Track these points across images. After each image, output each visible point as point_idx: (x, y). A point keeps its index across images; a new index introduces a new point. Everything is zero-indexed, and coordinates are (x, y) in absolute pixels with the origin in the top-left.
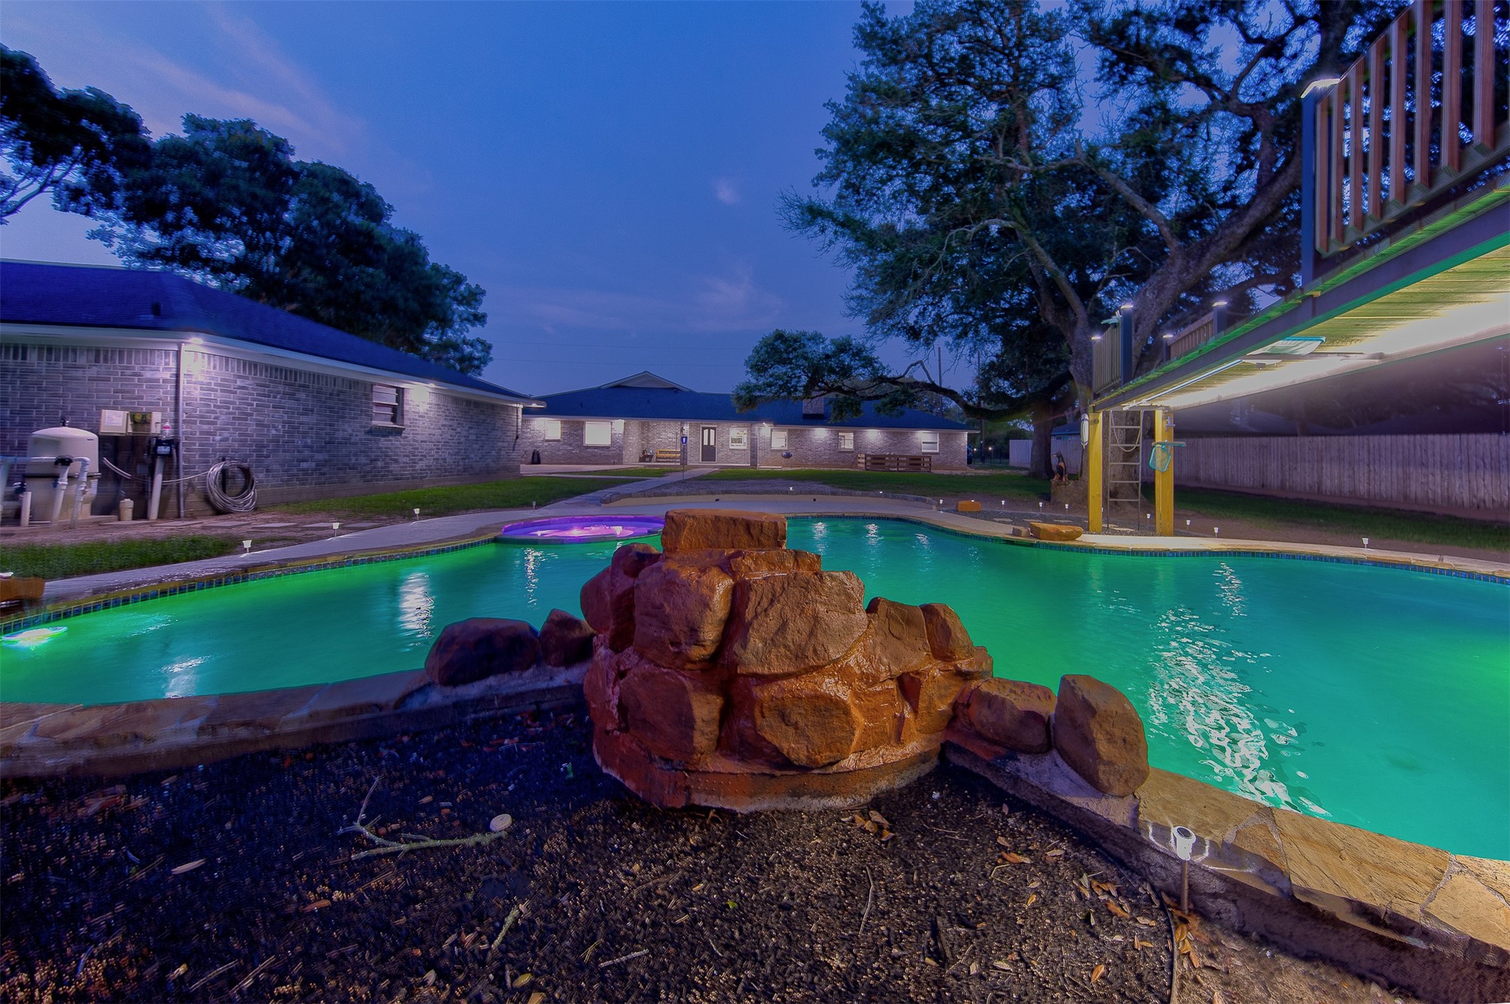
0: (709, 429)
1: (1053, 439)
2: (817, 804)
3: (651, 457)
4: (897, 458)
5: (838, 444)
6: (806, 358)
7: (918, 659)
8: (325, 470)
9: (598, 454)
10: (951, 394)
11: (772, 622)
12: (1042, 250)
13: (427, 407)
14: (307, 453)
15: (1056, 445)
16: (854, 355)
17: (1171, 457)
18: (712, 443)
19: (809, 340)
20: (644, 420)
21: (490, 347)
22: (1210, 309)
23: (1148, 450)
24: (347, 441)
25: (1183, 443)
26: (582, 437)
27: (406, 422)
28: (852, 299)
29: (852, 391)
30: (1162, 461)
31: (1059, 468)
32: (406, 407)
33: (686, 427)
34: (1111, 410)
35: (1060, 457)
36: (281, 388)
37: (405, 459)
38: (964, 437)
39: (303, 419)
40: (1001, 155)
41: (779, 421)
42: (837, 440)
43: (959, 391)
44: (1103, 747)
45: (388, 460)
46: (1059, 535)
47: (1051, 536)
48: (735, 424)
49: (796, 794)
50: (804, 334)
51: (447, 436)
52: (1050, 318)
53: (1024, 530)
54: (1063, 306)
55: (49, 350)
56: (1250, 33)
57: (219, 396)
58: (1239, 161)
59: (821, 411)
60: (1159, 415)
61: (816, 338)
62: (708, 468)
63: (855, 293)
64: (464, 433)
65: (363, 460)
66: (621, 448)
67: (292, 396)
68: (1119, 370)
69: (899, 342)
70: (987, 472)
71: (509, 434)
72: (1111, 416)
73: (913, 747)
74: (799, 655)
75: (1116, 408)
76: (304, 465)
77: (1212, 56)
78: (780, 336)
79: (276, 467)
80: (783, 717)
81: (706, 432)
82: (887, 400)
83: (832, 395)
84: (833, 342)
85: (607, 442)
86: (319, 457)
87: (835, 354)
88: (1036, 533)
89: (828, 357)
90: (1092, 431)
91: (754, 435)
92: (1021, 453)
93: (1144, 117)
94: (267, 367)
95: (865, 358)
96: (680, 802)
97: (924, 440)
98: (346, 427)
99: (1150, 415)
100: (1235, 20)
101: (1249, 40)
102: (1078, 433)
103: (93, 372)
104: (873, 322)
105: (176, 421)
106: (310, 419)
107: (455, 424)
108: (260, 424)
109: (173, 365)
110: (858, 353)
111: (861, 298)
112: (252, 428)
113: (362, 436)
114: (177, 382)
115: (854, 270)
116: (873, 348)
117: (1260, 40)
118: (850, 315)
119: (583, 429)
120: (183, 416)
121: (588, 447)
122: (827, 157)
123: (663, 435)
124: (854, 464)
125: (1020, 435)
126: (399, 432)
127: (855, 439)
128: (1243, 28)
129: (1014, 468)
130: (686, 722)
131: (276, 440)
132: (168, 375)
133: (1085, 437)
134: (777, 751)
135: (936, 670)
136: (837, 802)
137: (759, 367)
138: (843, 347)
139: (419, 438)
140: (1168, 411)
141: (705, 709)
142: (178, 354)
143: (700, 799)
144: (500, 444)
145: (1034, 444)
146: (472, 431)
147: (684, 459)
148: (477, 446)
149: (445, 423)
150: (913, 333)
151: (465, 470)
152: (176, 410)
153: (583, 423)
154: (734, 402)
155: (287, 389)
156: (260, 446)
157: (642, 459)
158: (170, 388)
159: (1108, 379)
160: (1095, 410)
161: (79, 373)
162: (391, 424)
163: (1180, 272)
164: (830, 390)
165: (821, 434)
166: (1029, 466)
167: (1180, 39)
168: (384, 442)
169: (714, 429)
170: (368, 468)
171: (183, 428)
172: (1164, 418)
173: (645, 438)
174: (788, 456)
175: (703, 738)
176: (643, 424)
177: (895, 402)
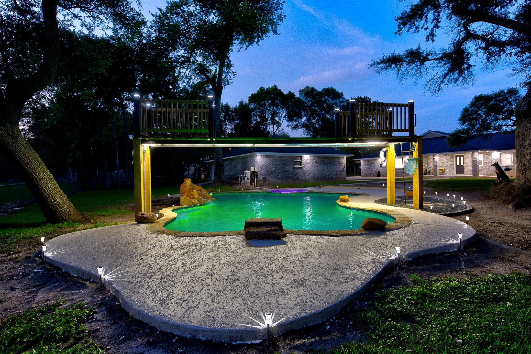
0: (460, 156)
8: (283, 178)
13: (309, 161)
14: (279, 174)
18: (462, 164)
24: (288, 171)
27: (303, 165)
32: (303, 161)
33: (436, 157)
37: (303, 175)
45: (298, 175)
51: (316, 168)
57: (263, 163)
64: (322, 167)
65: (292, 175)
71: (340, 166)
76: (279, 177)
79: (273, 177)
81: (458, 158)
86: (282, 175)
91: (474, 158)
94: (270, 156)
98: (287, 167)
105: (258, 168)
106: (279, 166)
107: (319, 165)
108: (270, 168)
109: (257, 158)
112: (268, 169)
113: (291, 169)
126: (301, 168)
139: (307, 169)
142: (257, 156)
144: (337, 170)
146: (325, 166)
148: (328, 171)
149: (315, 164)
151: (323, 178)
155: (274, 160)
156: (270, 173)
158: (257, 162)
162: (299, 166)
168: (297, 171)
169: (463, 156)
170: (293, 177)
171: (258, 170)
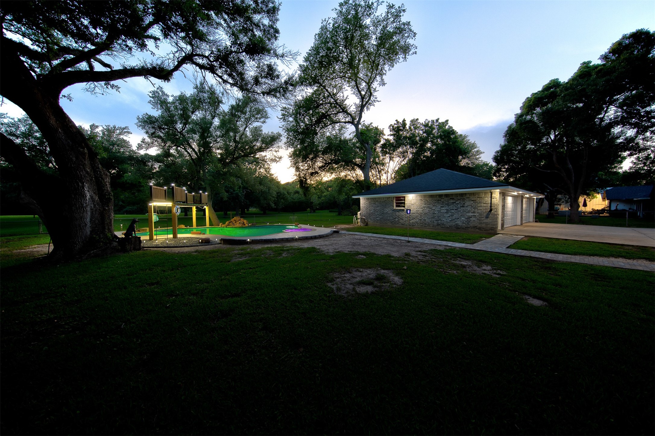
8: (382, 220)
13: (415, 201)
24: (387, 213)
27: (406, 207)
32: (406, 202)
36: (373, 202)
37: (405, 219)
39: (377, 208)
45: (399, 219)
51: (427, 211)
65: (391, 218)
67: (375, 203)
79: (372, 219)
86: (380, 217)
98: (387, 210)
108: (369, 210)
113: (391, 212)
126: (404, 210)
131: (372, 213)
139: (411, 212)
148: (448, 215)
151: (439, 225)
156: (370, 214)
162: (401, 208)
168: (398, 214)
170: (393, 221)
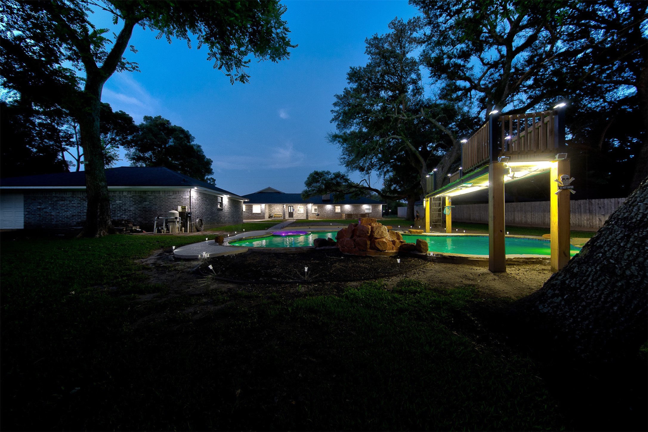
0: (291, 206)
1: (415, 206)
2: (383, 256)
3: (272, 216)
4: (357, 215)
5: (335, 210)
6: (325, 180)
7: (395, 239)
9: (257, 216)
10: (376, 191)
11: (377, 231)
12: (410, 145)
14: (209, 216)
15: (416, 208)
16: (341, 178)
17: (451, 210)
18: (292, 211)
19: (326, 174)
20: (269, 204)
21: (215, 180)
22: (458, 170)
23: (443, 208)
24: (214, 213)
25: (454, 206)
26: (252, 210)
27: (223, 206)
28: (341, 159)
29: (341, 191)
30: (448, 212)
31: (417, 216)
33: (285, 206)
34: (432, 197)
35: (417, 212)
38: (381, 207)
39: (208, 207)
40: (396, 114)
41: (315, 203)
42: (335, 209)
43: (379, 190)
44: (422, 246)
45: (220, 218)
46: (417, 232)
47: (414, 233)
48: (300, 205)
49: (380, 255)
50: (324, 172)
51: (230, 211)
52: (413, 165)
53: (407, 232)
54: (418, 161)
55: (164, 192)
56: (484, 62)
57: (197, 202)
58: (481, 106)
59: (329, 199)
60: (447, 198)
61: (328, 173)
62: (291, 220)
63: (342, 157)
66: (264, 214)
67: (206, 200)
68: (433, 187)
69: (357, 172)
70: (390, 219)
71: (241, 209)
72: (432, 199)
73: (395, 251)
74: (381, 236)
75: (433, 197)
76: (209, 219)
77: (471, 68)
78: (316, 173)
79: (205, 220)
80: (379, 244)
81: (290, 207)
82: (354, 194)
83: (334, 193)
84: (334, 174)
85: (259, 212)
87: (335, 178)
88: (411, 232)
89: (332, 179)
90: (427, 204)
91: (307, 208)
92: (402, 212)
93: (447, 88)
94: (203, 193)
95: (344, 179)
96: (365, 255)
97: (366, 208)
98: (214, 208)
99: (444, 199)
100: (479, 57)
101: (484, 64)
102: (423, 204)
103: (173, 197)
104: (347, 166)
105: (190, 208)
107: (231, 207)
108: (202, 208)
109: (189, 194)
110: (343, 176)
111: (344, 158)
113: (216, 211)
114: (190, 198)
115: (342, 149)
116: (348, 175)
117: (488, 64)
118: (341, 165)
119: (252, 207)
120: (192, 207)
121: (254, 214)
122: (335, 112)
123: (276, 209)
124: (341, 217)
125: (401, 205)
127: (341, 209)
128: (482, 60)
129: (399, 218)
130: (367, 244)
131: (205, 212)
132: (188, 197)
133: (424, 206)
134: (378, 248)
135: (398, 241)
136: (385, 256)
137: (308, 184)
138: (338, 175)
139: (225, 211)
140: (449, 197)
141: (369, 243)
142: (190, 192)
143: (367, 255)
144: (239, 213)
145: (408, 208)
146: (234, 209)
147: (284, 217)
148: (235, 214)
149: (229, 207)
150: (362, 169)
151: (233, 221)
152: (190, 206)
153: (252, 206)
154: (302, 196)
156: (203, 214)
157: (269, 217)
158: (189, 200)
159: (430, 189)
160: (427, 197)
161: (170, 197)
162: (221, 208)
163: (457, 151)
164: (333, 191)
165: (329, 207)
166: (406, 217)
167: (460, 62)
168: (220, 213)
169: (293, 206)
170: (218, 220)
171: (192, 210)
172: (448, 199)
173: (270, 210)
174: (318, 215)
175: (368, 246)
176: (269, 206)
177: (357, 195)
